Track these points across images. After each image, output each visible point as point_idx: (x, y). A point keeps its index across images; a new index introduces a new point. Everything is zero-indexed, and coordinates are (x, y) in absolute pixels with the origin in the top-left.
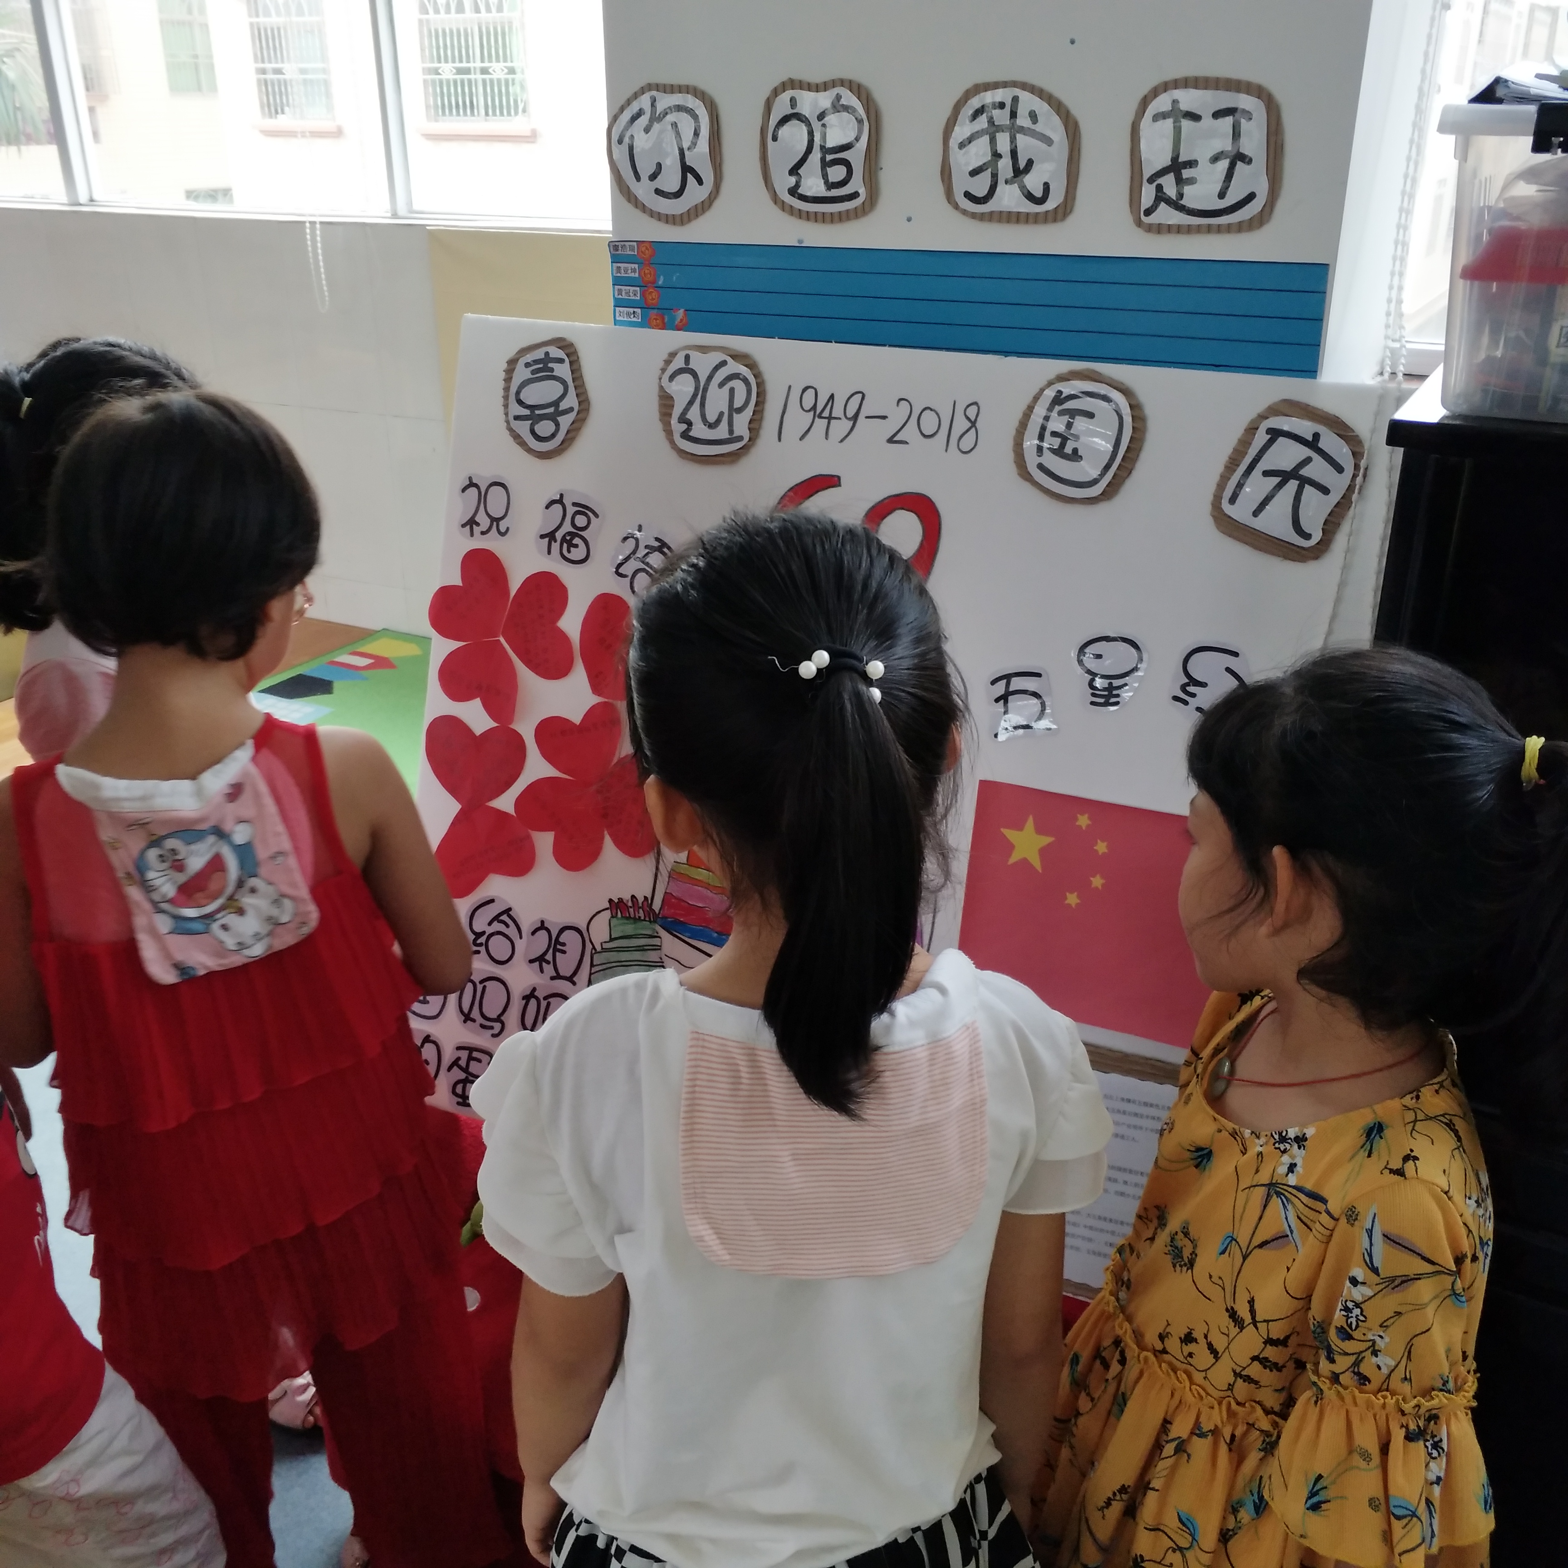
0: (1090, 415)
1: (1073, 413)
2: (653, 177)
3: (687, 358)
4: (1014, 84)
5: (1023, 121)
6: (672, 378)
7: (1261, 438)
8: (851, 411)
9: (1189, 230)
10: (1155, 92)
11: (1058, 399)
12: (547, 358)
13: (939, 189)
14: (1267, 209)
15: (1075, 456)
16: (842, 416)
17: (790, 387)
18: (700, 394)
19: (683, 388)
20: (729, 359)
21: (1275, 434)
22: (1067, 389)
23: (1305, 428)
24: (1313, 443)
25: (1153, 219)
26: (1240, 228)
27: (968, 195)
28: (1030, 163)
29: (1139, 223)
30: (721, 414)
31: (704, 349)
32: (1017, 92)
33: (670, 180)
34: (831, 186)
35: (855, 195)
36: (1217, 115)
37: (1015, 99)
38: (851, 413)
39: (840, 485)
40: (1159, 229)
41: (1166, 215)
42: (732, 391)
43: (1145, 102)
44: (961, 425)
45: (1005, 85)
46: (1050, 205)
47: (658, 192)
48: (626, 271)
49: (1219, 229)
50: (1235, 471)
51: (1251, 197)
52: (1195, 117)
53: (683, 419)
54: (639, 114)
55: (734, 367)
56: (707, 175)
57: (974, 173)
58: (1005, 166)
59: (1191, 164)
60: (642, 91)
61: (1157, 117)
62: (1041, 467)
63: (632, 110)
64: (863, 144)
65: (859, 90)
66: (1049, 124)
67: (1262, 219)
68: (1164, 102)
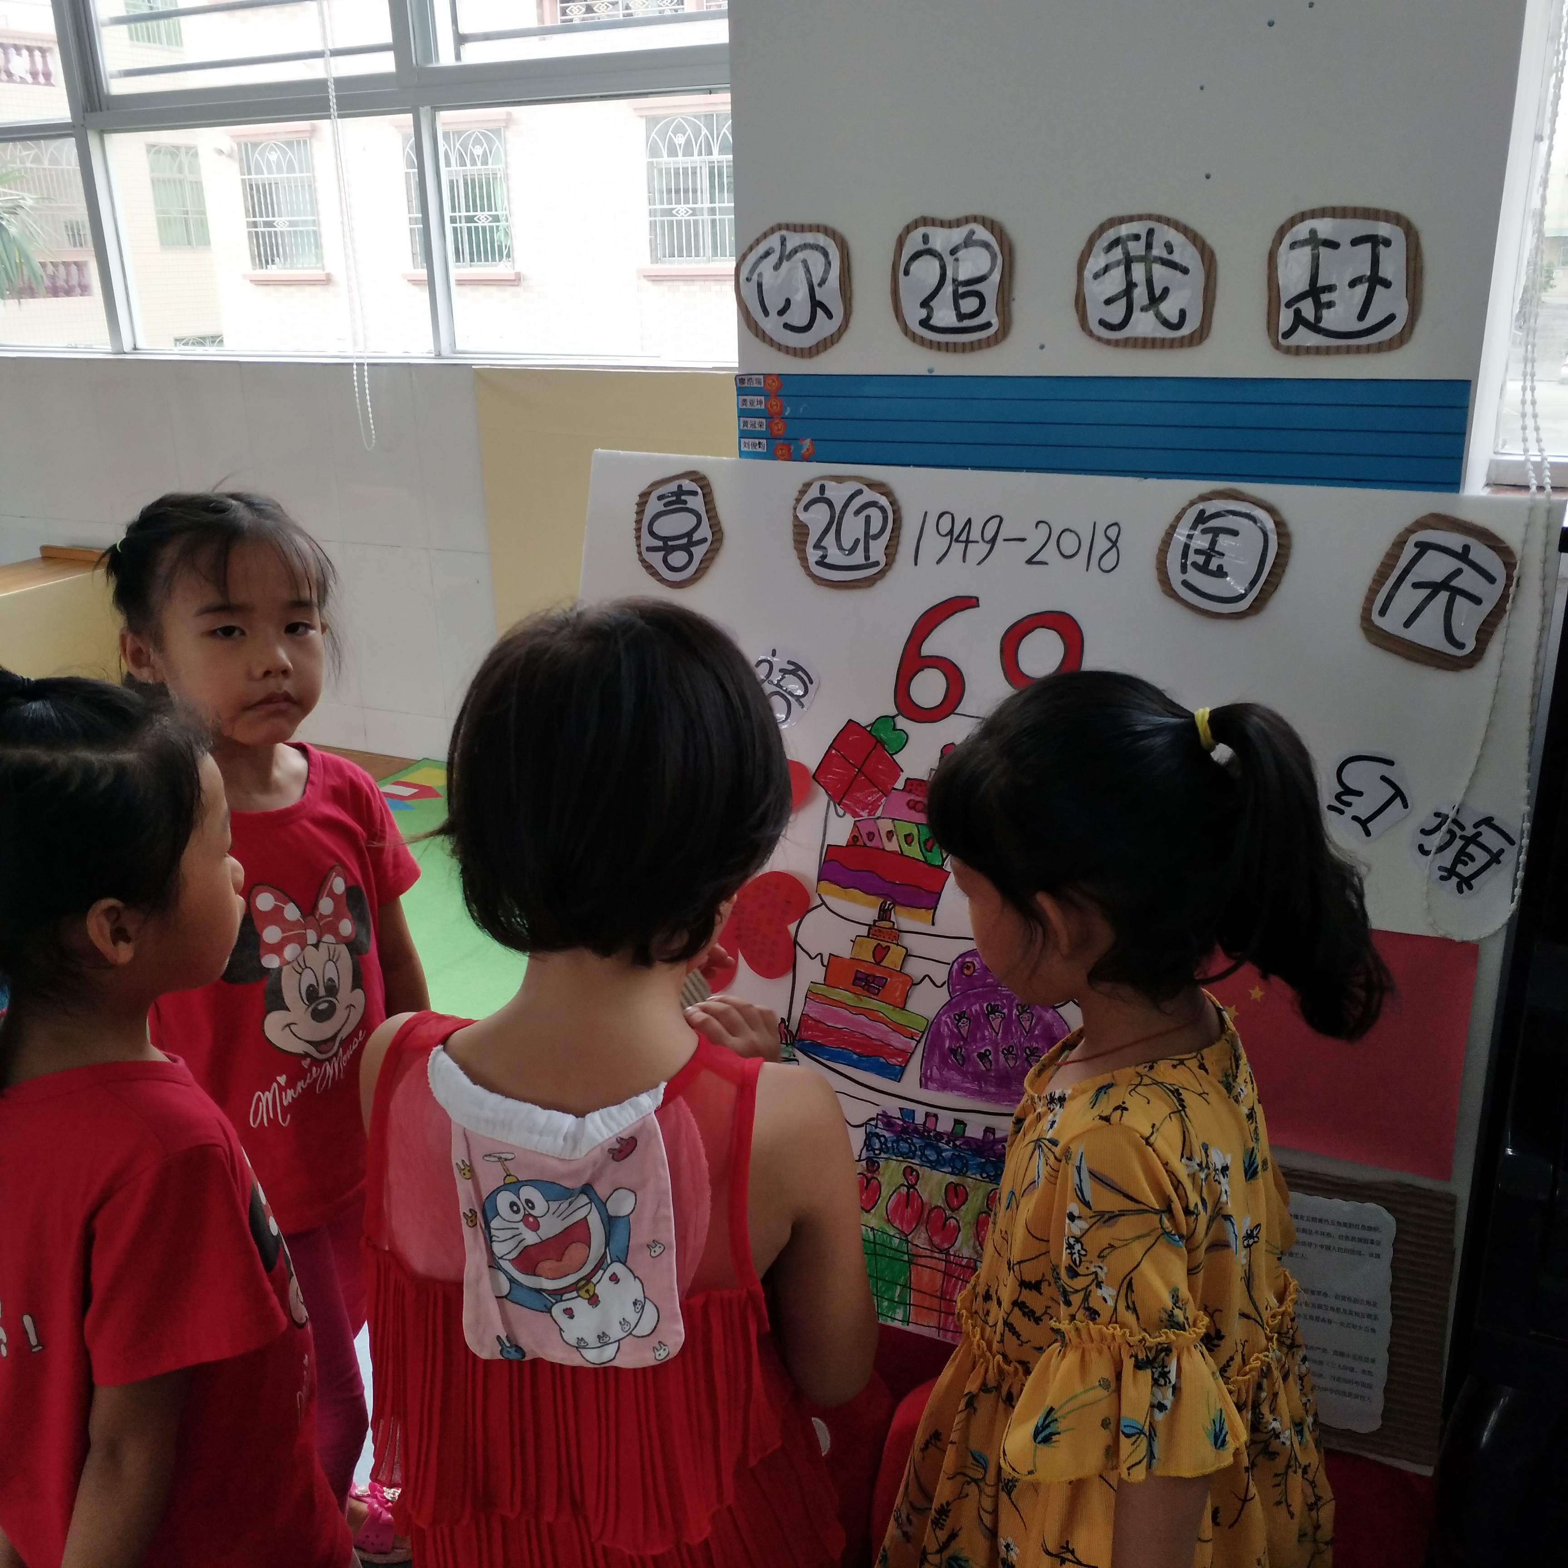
0: (1235, 533)
1: (1217, 532)
2: (781, 313)
3: (822, 488)
4: (1150, 217)
5: (1158, 251)
6: (806, 508)
7: (1410, 551)
8: (989, 534)
9: (1327, 351)
10: (1292, 222)
11: (1201, 518)
12: (680, 492)
13: (1072, 318)
14: (1407, 329)
15: (1220, 573)
16: (980, 539)
17: (926, 513)
18: (835, 522)
19: (817, 517)
20: (865, 489)
21: (1423, 547)
22: (1212, 507)
23: (1455, 541)
24: (1464, 555)
25: (1293, 341)
26: (1380, 348)
27: (1102, 323)
28: (1166, 291)
29: (1277, 346)
30: (857, 541)
31: (839, 479)
32: (1152, 224)
33: (799, 315)
34: (961, 317)
35: (988, 325)
36: (1356, 242)
37: (1151, 232)
38: (989, 535)
39: (978, 606)
40: (1298, 351)
41: (1304, 337)
42: (868, 519)
43: (1282, 232)
44: (1102, 544)
45: (1140, 218)
46: (1185, 331)
47: (786, 326)
48: (752, 403)
49: (1359, 350)
50: (1384, 584)
51: (1391, 318)
52: (1333, 245)
53: (817, 546)
54: (769, 254)
55: (870, 495)
56: (837, 309)
57: (1108, 302)
58: (1140, 295)
59: (1330, 288)
60: (772, 230)
61: (1293, 246)
62: (1185, 583)
63: (761, 249)
64: (996, 277)
65: (992, 225)
66: (1185, 254)
67: (1401, 339)
68: (1302, 230)
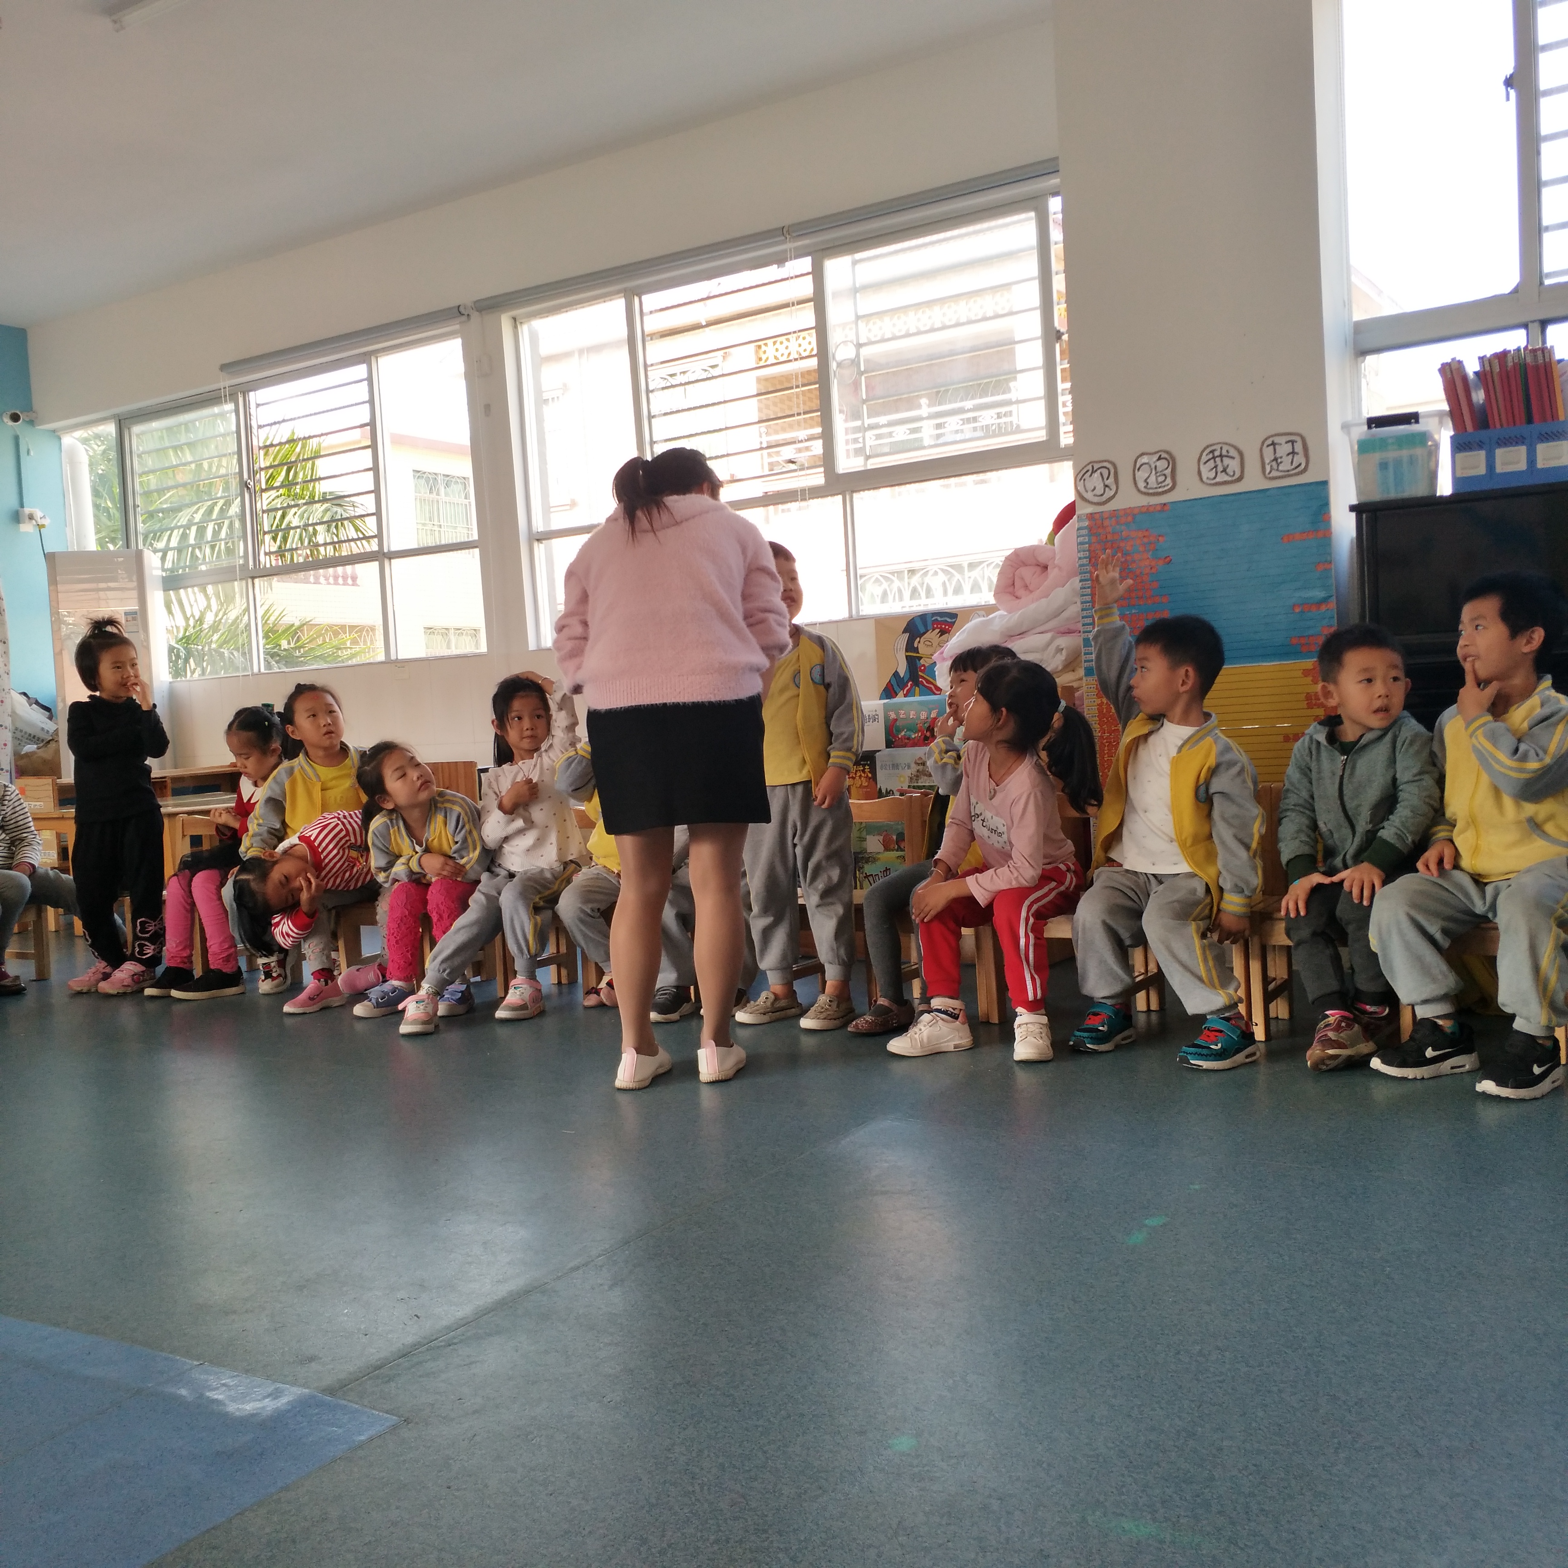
2: (1093, 491)
4: (1220, 443)
5: (1224, 453)
9: (1283, 477)
10: (1266, 439)
13: (1197, 478)
14: (1306, 466)
25: (1271, 475)
26: (1299, 474)
27: (1208, 479)
28: (1228, 465)
29: (1266, 477)
32: (1221, 445)
33: (1099, 491)
34: (1159, 483)
35: (1168, 485)
36: (1287, 442)
37: (1221, 448)
40: (1273, 478)
41: (1274, 474)
43: (1263, 443)
45: (1217, 444)
46: (1234, 478)
47: (1095, 495)
48: (1082, 524)
49: (1293, 475)
51: (1300, 465)
52: (1279, 444)
54: (1088, 471)
56: (1114, 488)
57: (1209, 471)
58: (1220, 468)
59: (1280, 458)
60: (1088, 464)
61: (1268, 446)
63: (1085, 470)
64: (1169, 470)
65: (1167, 452)
66: (1233, 452)
67: (1305, 470)
68: (1269, 442)
